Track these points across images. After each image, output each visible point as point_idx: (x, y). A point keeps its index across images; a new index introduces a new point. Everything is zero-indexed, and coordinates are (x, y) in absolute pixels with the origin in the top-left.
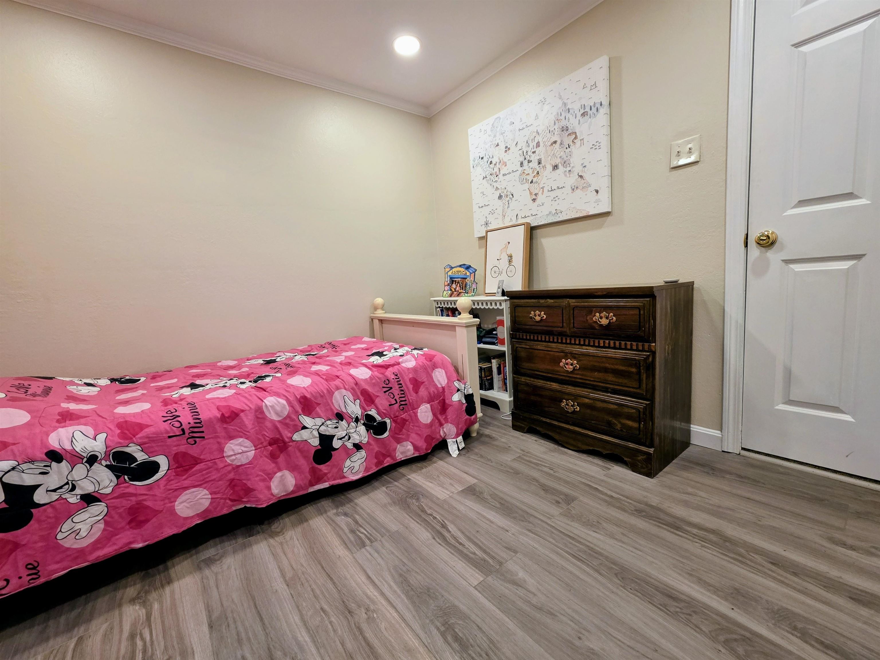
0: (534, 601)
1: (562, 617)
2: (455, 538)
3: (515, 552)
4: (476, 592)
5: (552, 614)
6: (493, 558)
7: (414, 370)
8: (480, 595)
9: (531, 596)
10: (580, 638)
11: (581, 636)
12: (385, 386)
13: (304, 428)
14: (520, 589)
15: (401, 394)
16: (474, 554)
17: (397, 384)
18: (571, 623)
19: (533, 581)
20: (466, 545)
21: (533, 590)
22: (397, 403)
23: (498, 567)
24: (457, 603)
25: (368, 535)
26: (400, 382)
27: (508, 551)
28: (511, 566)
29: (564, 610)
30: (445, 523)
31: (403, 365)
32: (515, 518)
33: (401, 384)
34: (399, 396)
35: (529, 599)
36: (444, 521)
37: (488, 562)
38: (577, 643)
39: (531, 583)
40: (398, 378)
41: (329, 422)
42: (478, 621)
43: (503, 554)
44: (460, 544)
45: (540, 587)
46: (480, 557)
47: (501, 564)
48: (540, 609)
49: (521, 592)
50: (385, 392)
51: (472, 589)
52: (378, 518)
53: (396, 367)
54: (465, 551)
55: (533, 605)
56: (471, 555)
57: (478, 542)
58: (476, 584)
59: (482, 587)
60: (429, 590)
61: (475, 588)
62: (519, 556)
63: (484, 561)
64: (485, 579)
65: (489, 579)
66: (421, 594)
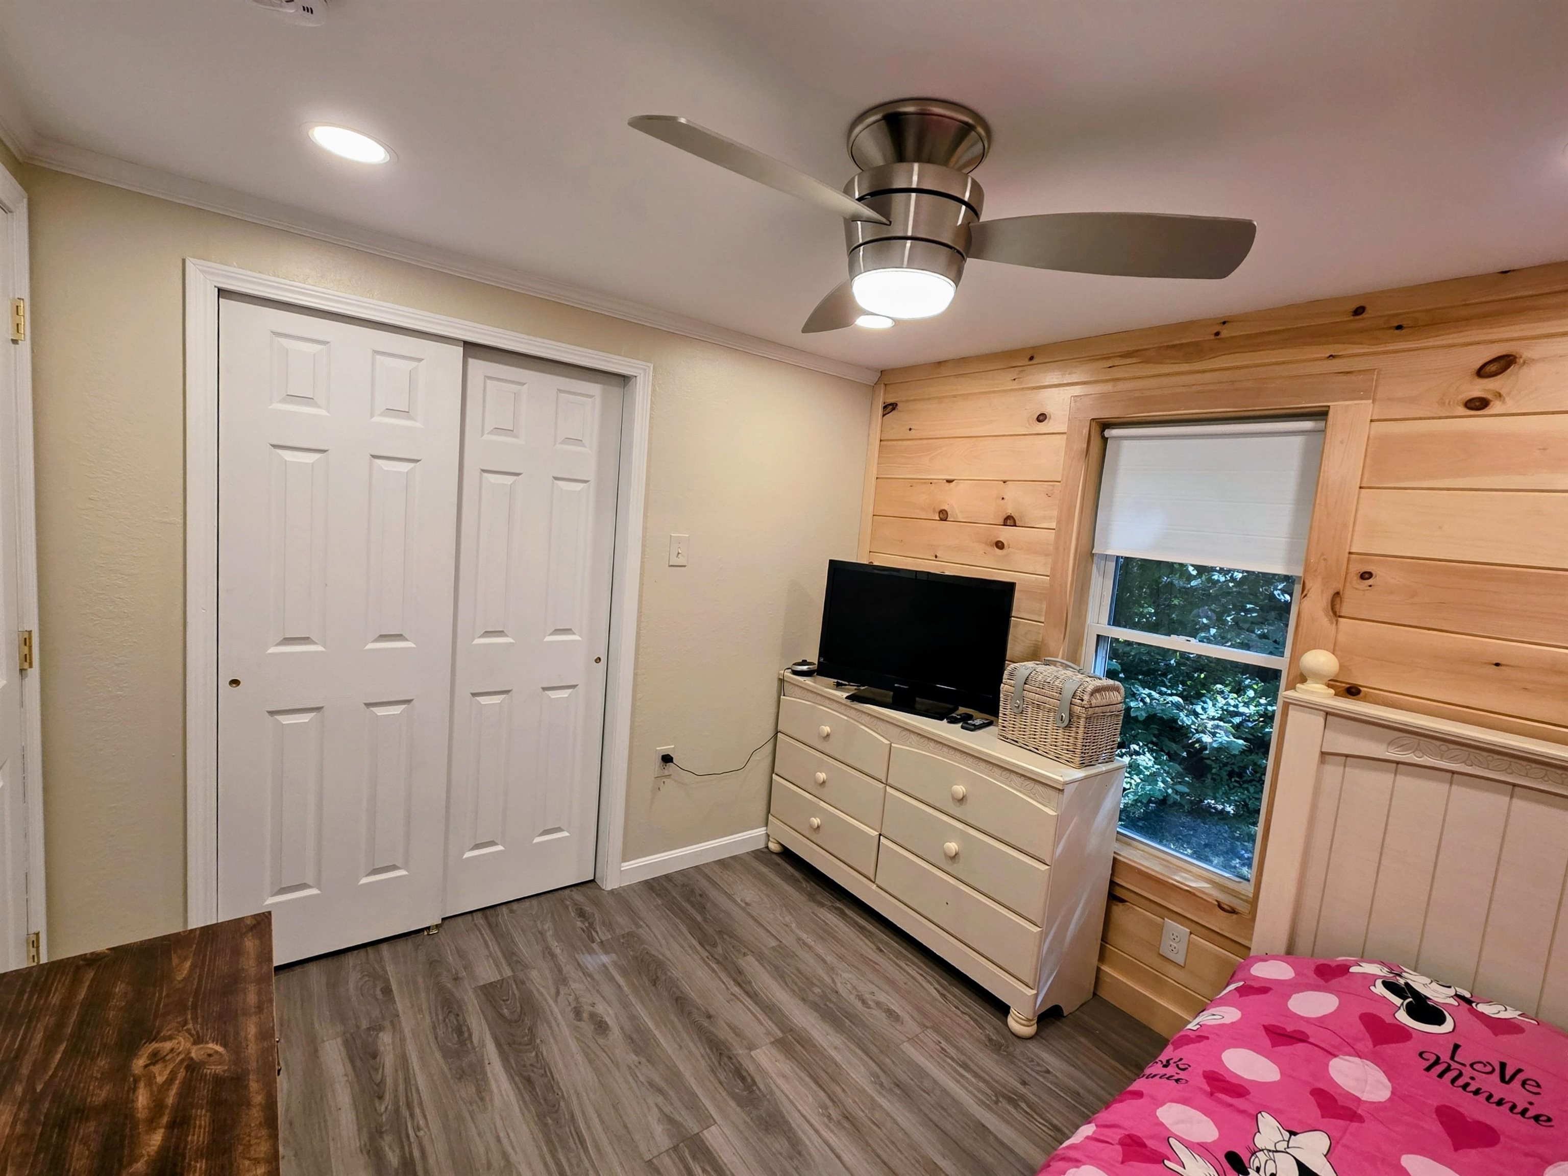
0: (661, 1100)
1: (643, 1081)
3: (650, 1163)
4: (715, 1117)
5: (650, 1085)
6: (682, 1160)
8: (712, 1113)
9: (662, 1105)
11: (637, 1064)
14: (669, 1114)
18: (638, 1076)
19: (650, 1120)
21: (654, 1110)
23: (681, 1146)
24: (739, 1109)
27: (659, 1167)
28: (662, 1139)
29: (636, 1083)
35: (665, 1101)
37: (691, 1155)
39: (653, 1119)
42: (721, 1090)
43: (668, 1165)
45: (647, 1114)
46: (699, 1163)
47: (675, 1148)
48: (658, 1092)
49: (668, 1109)
51: (719, 1122)
55: (663, 1095)
58: (713, 1128)
59: (707, 1121)
60: (766, 1130)
61: (716, 1123)
62: (648, 1157)
63: (694, 1158)
64: (701, 1132)
65: (696, 1131)
66: (775, 1126)
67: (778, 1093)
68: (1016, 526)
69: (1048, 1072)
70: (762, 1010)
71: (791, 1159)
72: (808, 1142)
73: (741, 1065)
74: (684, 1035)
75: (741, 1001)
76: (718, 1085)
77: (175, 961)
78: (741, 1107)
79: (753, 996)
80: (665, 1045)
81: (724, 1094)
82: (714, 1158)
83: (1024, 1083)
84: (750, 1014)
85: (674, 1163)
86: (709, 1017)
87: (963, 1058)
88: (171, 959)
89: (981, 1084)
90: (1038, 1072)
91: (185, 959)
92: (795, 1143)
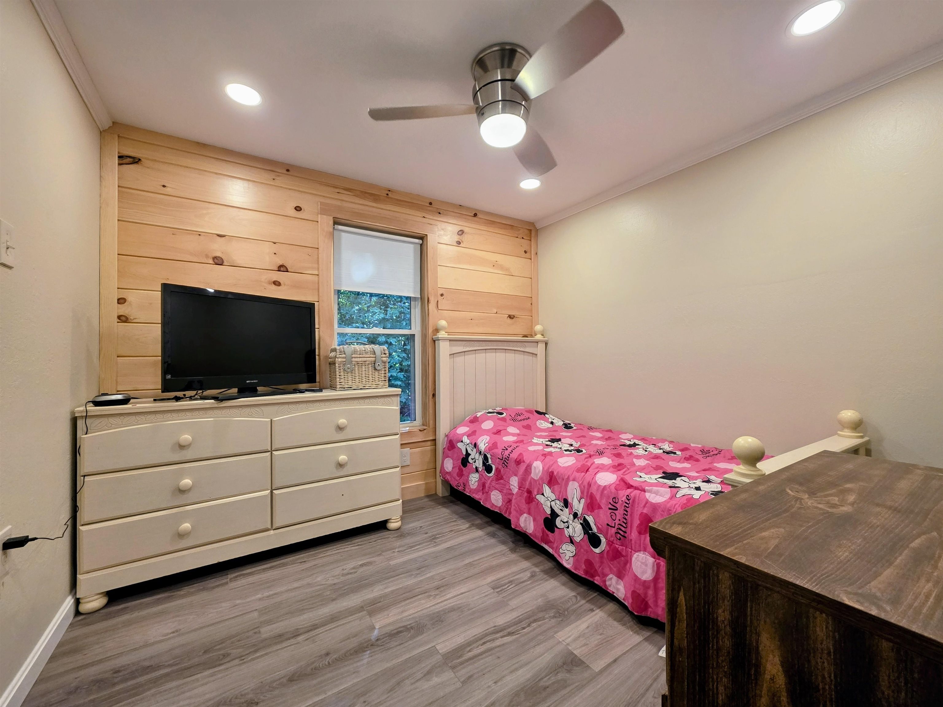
0: (407, 682)
1: (386, 696)
2: (493, 640)
3: (464, 683)
4: (430, 646)
5: (391, 690)
6: (462, 663)
7: (655, 507)
8: (427, 648)
9: (413, 681)
10: (365, 702)
11: (366, 703)
12: (612, 503)
13: (543, 494)
14: (422, 675)
15: (624, 522)
16: (470, 651)
17: (623, 508)
18: (379, 700)
19: (426, 687)
20: (482, 646)
21: (418, 684)
22: (614, 527)
23: (450, 665)
24: (425, 635)
25: (505, 590)
26: (627, 509)
27: (467, 676)
28: (448, 675)
29: (390, 700)
30: (516, 635)
31: (647, 495)
32: (517, 694)
33: (627, 511)
34: (619, 522)
35: (410, 679)
36: (518, 634)
37: (458, 659)
38: (362, 699)
39: (425, 685)
40: (628, 504)
41: (558, 502)
42: (406, 644)
43: (464, 672)
44: (484, 643)
45: (418, 690)
46: (464, 654)
47: (453, 668)
48: (398, 683)
49: (419, 675)
50: (610, 509)
51: (433, 644)
52: (526, 593)
53: (637, 492)
54: (475, 645)
55: (404, 680)
56: (468, 649)
57: (484, 655)
58: (438, 647)
59: (433, 651)
60: (442, 621)
61: (434, 646)
62: (459, 685)
63: (460, 657)
64: (440, 654)
65: (440, 656)
66: (440, 617)
67: (416, 615)
68: (288, 272)
69: (421, 527)
70: (332, 622)
71: (462, 612)
72: (453, 604)
73: (387, 633)
74: (342, 670)
75: (319, 634)
76: (402, 646)
77: (773, 543)
78: (423, 633)
79: (315, 627)
80: (350, 684)
81: (410, 642)
82: (461, 646)
83: (426, 533)
84: (334, 629)
85: (464, 668)
86: (327, 654)
87: (406, 547)
88: (777, 546)
89: (424, 544)
90: (419, 530)
91: (762, 538)
92: (452, 609)
